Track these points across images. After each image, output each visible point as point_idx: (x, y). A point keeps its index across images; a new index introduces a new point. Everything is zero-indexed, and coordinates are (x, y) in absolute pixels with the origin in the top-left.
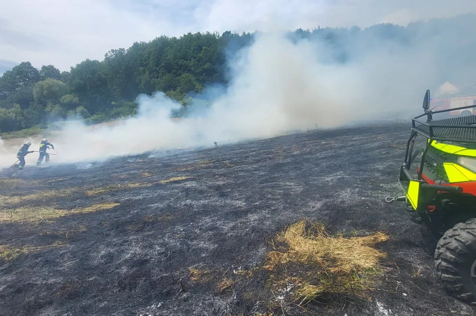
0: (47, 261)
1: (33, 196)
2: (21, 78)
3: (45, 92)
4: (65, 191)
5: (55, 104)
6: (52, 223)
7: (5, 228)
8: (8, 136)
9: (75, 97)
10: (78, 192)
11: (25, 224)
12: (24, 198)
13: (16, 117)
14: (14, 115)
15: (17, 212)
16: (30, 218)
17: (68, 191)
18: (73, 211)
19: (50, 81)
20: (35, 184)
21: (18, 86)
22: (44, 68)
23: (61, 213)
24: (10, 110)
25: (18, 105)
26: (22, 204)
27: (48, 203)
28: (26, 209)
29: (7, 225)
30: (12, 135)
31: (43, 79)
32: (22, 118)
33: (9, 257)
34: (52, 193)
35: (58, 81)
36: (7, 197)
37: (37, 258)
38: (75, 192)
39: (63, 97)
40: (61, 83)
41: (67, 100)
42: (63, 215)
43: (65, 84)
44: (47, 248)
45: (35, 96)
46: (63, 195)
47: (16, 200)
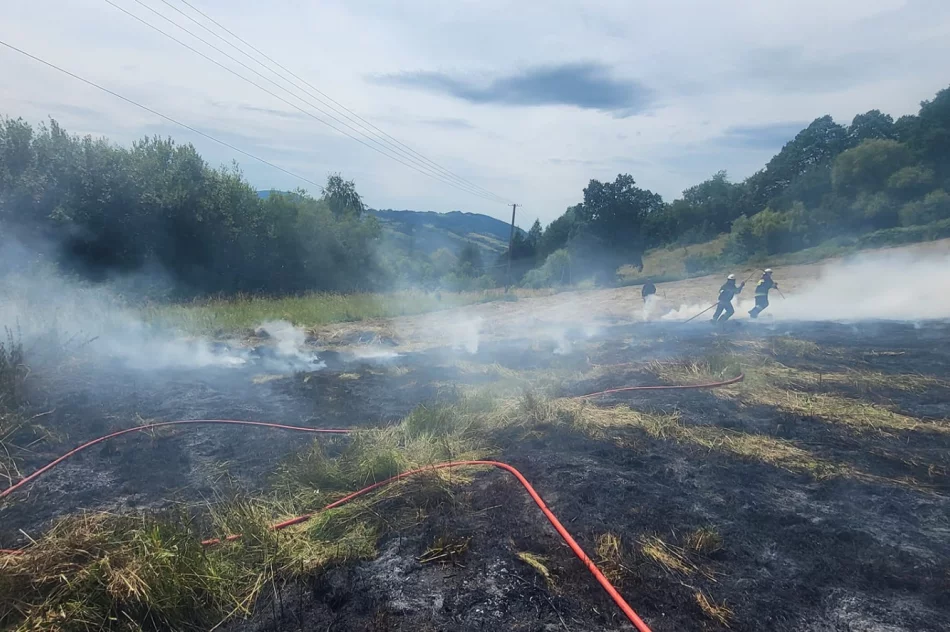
0: (892, 507)
1: (837, 377)
2: (811, 150)
3: (855, 170)
4: (908, 379)
5: (874, 193)
6: (890, 437)
7: (800, 422)
8: (779, 261)
9: (923, 171)
10: (939, 387)
11: (836, 424)
12: (824, 377)
13: (795, 225)
14: (792, 221)
15: (816, 400)
16: (842, 416)
17: (915, 380)
18: (934, 425)
19: (867, 145)
20: (838, 354)
21: (804, 167)
22: (858, 119)
23: (905, 423)
24: (786, 214)
25: (801, 203)
26: (822, 388)
27: (873, 395)
28: (831, 399)
29: (805, 419)
30: (784, 260)
31: (854, 145)
32: (806, 226)
33: (819, 473)
34: (878, 378)
35: (884, 142)
36: (793, 370)
37: (870, 493)
38: (932, 386)
39: (895, 175)
40: (892, 144)
41: (903, 181)
42: (912, 428)
43: (903, 144)
44: (887, 483)
45: (833, 182)
46: (903, 387)
47: (810, 377)
